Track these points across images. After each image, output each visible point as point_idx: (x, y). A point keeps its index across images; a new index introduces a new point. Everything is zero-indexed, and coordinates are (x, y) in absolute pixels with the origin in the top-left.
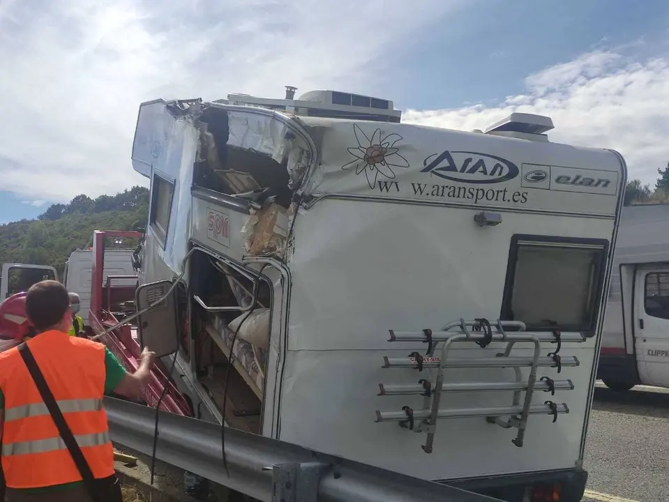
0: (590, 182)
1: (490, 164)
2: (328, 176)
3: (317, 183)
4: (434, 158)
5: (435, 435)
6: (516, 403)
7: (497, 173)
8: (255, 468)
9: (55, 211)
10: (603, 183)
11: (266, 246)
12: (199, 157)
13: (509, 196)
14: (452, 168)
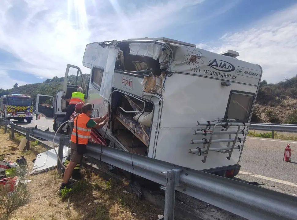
0: (253, 74)
1: (227, 65)
2: (176, 65)
3: (172, 67)
4: (212, 61)
5: (207, 157)
6: (228, 146)
7: (229, 68)
8: (147, 169)
9: (48, 81)
10: (256, 75)
11: (152, 90)
12: (117, 58)
13: (231, 77)
14: (217, 65)
